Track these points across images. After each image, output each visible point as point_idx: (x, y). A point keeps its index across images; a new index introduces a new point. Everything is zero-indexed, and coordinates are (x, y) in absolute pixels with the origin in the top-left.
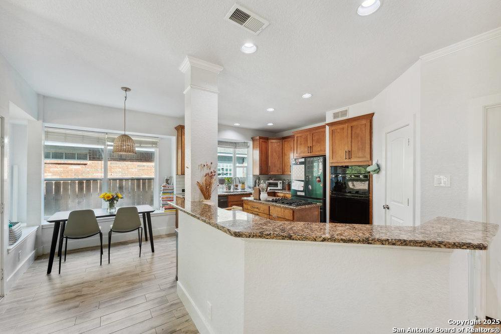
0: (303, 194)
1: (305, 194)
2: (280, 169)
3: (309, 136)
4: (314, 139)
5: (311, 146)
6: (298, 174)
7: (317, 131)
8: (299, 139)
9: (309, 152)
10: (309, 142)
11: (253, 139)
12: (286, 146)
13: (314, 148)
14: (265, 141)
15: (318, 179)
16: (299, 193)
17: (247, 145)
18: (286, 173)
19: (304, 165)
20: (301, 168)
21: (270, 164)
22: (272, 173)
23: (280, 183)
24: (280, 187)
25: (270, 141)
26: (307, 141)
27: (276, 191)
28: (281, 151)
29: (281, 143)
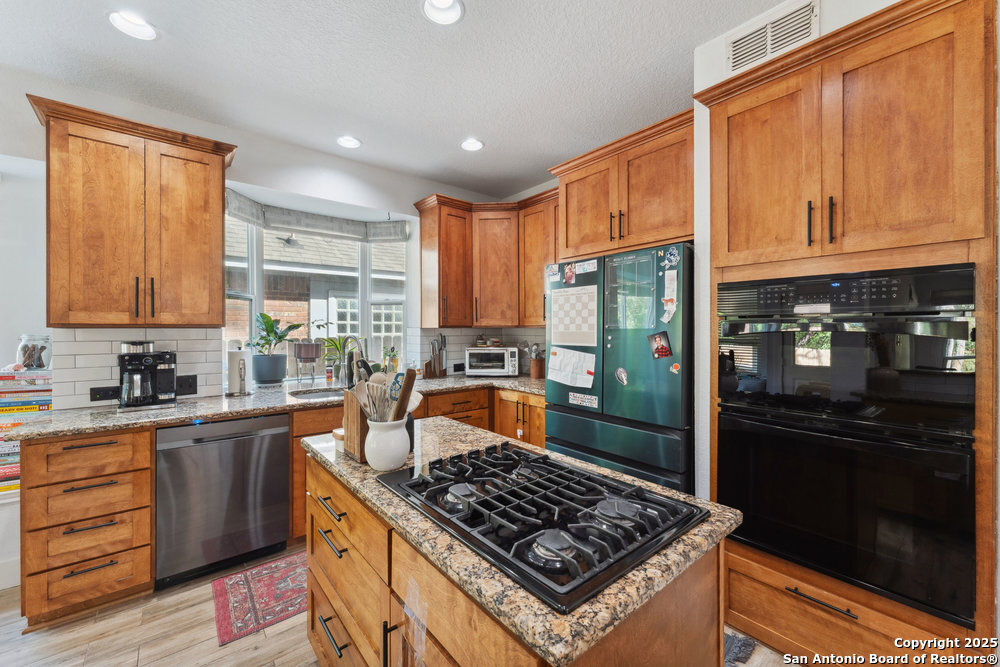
0: (592, 402)
1: (602, 402)
2: (509, 307)
3: (613, 175)
4: (633, 181)
5: (624, 209)
6: (573, 321)
7: (649, 146)
8: (574, 190)
9: (616, 234)
10: (613, 196)
11: (420, 208)
12: (529, 230)
13: (635, 219)
14: (460, 213)
15: (660, 343)
16: (575, 399)
17: (403, 231)
18: (532, 321)
19: (594, 288)
20: (585, 298)
21: (476, 294)
22: (484, 322)
23: (513, 355)
24: (511, 366)
25: (476, 216)
26: (607, 194)
27: (496, 383)
28: (514, 249)
29: (514, 221)
